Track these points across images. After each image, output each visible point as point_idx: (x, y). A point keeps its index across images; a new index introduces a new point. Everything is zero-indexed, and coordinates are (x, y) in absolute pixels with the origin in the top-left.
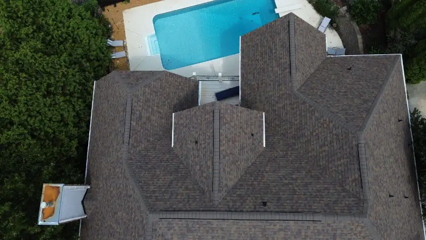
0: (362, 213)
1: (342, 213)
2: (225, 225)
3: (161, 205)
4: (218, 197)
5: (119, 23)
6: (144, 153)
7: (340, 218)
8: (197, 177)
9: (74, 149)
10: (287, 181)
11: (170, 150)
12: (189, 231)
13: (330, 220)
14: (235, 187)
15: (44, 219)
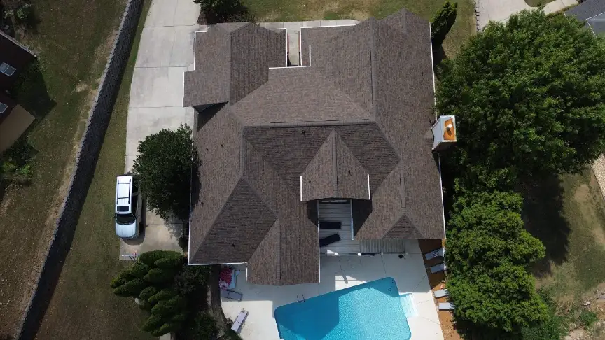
0: (247, 129)
1: (257, 128)
2: (328, 118)
3: (369, 128)
4: (333, 134)
5: (447, 332)
6: (389, 169)
7: (259, 125)
8: (347, 148)
9: (457, 183)
10: (289, 149)
11: (369, 172)
12: (350, 115)
13: (266, 124)
14: (322, 143)
15: (451, 119)
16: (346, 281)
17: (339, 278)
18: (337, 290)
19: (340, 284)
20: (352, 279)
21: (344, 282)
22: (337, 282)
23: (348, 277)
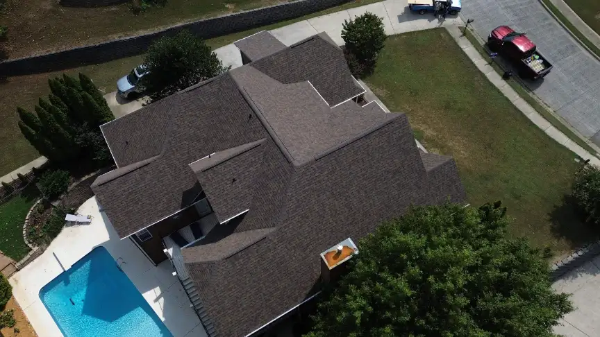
16: (156, 300)
17: (158, 291)
18: (143, 295)
19: (151, 296)
20: (162, 305)
21: (155, 298)
22: (152, 290)
23: (162, 299)
